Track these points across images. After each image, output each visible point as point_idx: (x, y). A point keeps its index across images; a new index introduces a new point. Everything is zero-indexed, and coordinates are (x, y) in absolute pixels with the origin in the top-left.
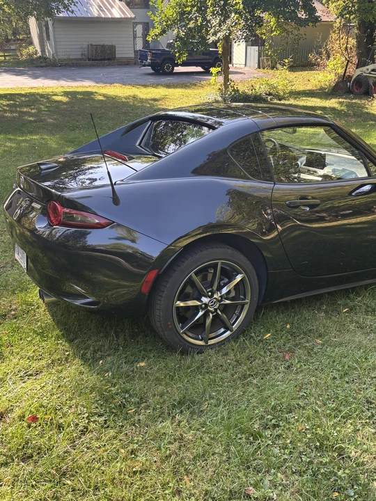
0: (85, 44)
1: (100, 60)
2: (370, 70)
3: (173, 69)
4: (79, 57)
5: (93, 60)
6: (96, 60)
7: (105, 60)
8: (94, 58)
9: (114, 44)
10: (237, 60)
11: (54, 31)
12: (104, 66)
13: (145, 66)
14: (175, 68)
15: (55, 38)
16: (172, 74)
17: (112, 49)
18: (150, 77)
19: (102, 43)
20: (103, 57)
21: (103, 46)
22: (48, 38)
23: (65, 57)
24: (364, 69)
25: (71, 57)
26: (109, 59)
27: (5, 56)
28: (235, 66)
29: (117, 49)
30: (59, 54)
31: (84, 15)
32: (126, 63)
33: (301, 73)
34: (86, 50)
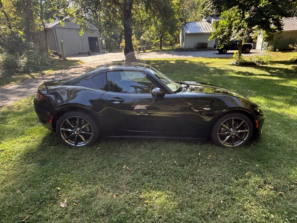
0: (196, 43)
1: (201, 48)
3: (227, 51)
4: (194, 47)
7: (203, 48)
8: (199, 47)
9: (207, 42)
10: (258, 48)
11: (185, 38)
12: (202, 50)
14: (228, 51)
16: (226, 53)
17: (206, 44)
18: (216, 55)
19: (202, 42)
20: (202, 47)
21: (203, 43)
22: (184, 41)
23: (188, 47)
25: (190, 48)
26: (204, 48)
28: (257, 50)
29: (208, 44)
30: (186, 46)
31: (197, 32)
32: (211, 49)
33: (288, 53)
34: (196, 45)
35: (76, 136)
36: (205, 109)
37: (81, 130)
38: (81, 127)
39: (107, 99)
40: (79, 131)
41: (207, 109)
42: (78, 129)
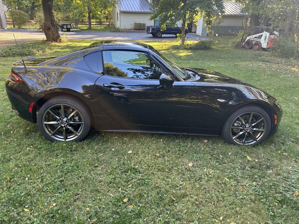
0: (133, 23)
2: (254, 37)
4: (130, 28)
5: (135, 30)
6: (137, 30)
8: (136, 29)
9: (145, 23)
10: (198, 32)
11: (120, 16)
12: (140, 32)
13: (148, 33)
14: (162, 35)
15: (120, 20)
17: (144, 25)
19: (140, 23)
20: (140, 29)
21: (140, 24)
23: (124, 28)
24: (251, 37)
25: (126, 28)
26: (142, 30)
27: (101, 27)
29: (146, 25)
34: (133, 25)
35: (64, 128)
36: (219, 100)
37: (68, 120)
38: (67, 117)
39: (104, 85)
40: (66, 121)
41: (221, 101)
42: (65, 119)
